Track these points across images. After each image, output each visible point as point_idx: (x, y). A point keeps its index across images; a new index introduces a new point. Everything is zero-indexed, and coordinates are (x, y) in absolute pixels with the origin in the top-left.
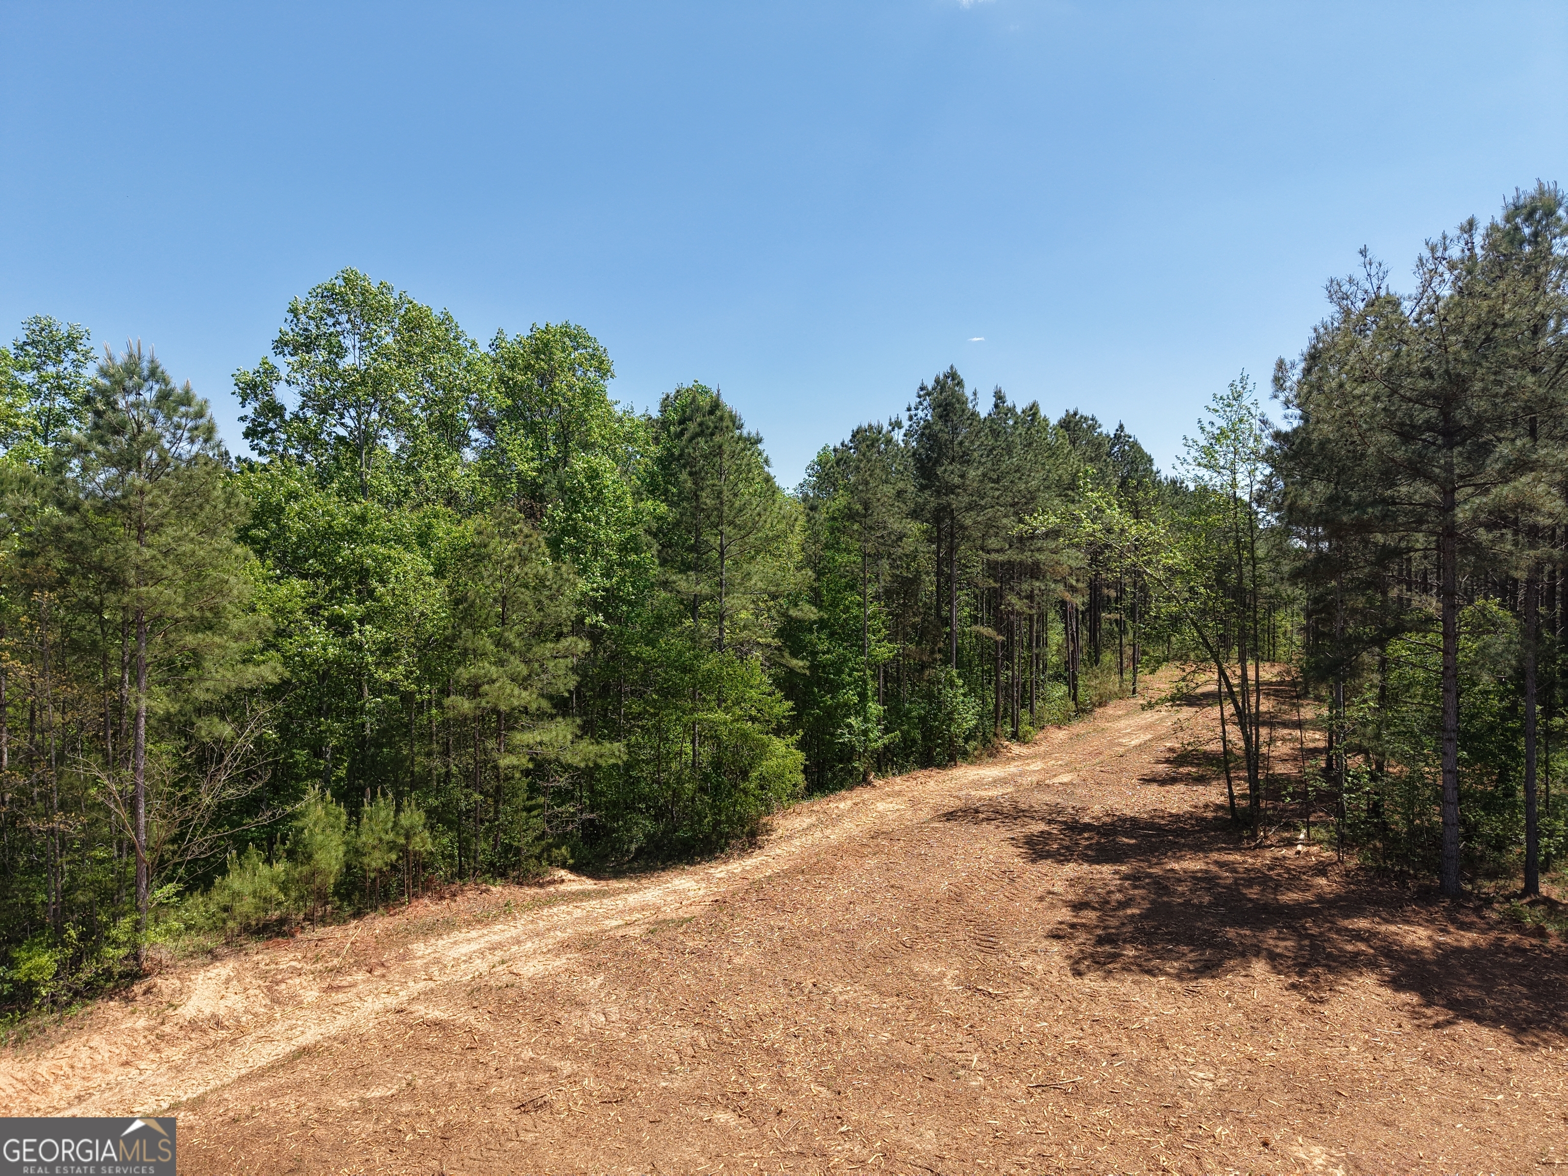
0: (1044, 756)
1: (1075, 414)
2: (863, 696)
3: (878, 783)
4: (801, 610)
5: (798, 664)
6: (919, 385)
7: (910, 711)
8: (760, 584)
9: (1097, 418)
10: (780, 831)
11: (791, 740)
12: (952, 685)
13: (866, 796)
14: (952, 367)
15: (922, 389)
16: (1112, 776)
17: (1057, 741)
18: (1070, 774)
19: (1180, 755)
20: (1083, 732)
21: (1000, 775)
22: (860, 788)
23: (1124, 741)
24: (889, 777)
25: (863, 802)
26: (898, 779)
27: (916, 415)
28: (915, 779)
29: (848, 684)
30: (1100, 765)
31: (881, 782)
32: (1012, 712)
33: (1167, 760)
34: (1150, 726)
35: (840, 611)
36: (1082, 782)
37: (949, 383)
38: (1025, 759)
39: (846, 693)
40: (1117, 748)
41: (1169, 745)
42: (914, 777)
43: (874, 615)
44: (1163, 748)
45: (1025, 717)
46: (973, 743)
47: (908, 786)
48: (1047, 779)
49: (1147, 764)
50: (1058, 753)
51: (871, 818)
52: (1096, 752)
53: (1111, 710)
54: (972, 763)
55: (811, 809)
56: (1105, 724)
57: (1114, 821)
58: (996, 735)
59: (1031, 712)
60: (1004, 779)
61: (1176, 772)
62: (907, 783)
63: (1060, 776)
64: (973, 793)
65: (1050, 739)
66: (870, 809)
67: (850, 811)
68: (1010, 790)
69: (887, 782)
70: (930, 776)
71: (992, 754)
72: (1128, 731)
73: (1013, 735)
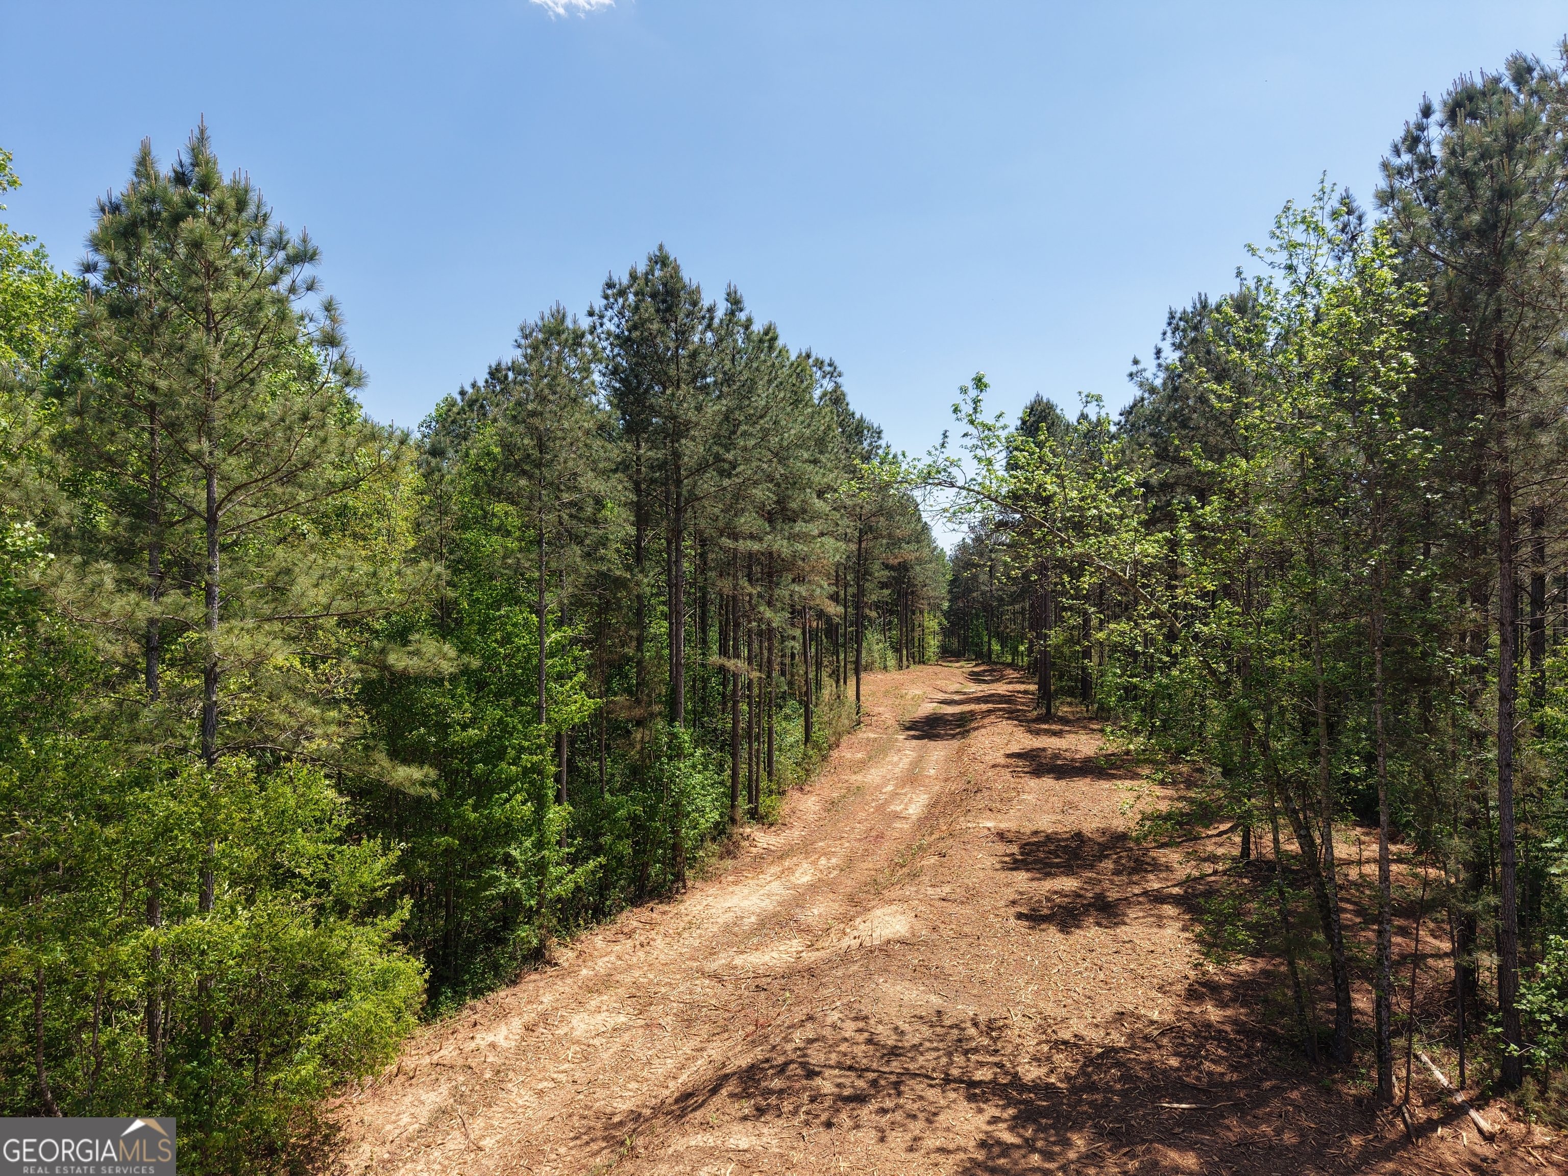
0: (805, 848)
1: (808, 356)
3: (565, 956)
4: (418, 652)
5: (408, 776)
6: (604, 279)
7: (615, 808)
9: (837, 363)
10: (365, 1147)
12: (677, 753)
14: (661, 248)
15: (610, 285)
16: (967, 910)
17: (811, 817)
18: (894, 908)
19: (1022, 847)
20: (835, 795)
21: (763, 905)
22: (535, 976)
23: (898, 809)
24: (583, 938)
25: (544, 1017)
26: (599, 941)
27: (602, 325)
28: (629, 936)
29: (511, 781)
30: (925, 879)
31: (571, 954)
32: (750, 780)
33: (1016, 861)
34: (912, 778)
35: (496, 641)
36: (935, 936)
37: (657, 273)
38: (781, 858)
39: (507, 800)
40: (898, 825)
41: (990, 824)
42: (626, 930)
43: (560, 649)
44: (986, 832)
45: (763, 785)
46: (708, 844)
47: (619, 958)
48: (858, 920)
49: (991, 873)
50: (821, 840)
51: (566, 1066)
52: (874, 833)
53: (847, 753)
54: (706, 876)
55: (435, 1058)
56: (854, 777)
57: (1083, 1071)
58: (733, 821)
59: (770, 774)
60: (775, 915)
61: (1056, 892)
62: (617, 948)
63: (878, 912)
64: (739, 961)
65: (798, 814)
66: (560, 1040)
67: (521, 1052)
68: (796, 944)
69: (581, 953)
70: (652, 924)
71: (729, 853)
72: (890, 788)
73: (754, 815)
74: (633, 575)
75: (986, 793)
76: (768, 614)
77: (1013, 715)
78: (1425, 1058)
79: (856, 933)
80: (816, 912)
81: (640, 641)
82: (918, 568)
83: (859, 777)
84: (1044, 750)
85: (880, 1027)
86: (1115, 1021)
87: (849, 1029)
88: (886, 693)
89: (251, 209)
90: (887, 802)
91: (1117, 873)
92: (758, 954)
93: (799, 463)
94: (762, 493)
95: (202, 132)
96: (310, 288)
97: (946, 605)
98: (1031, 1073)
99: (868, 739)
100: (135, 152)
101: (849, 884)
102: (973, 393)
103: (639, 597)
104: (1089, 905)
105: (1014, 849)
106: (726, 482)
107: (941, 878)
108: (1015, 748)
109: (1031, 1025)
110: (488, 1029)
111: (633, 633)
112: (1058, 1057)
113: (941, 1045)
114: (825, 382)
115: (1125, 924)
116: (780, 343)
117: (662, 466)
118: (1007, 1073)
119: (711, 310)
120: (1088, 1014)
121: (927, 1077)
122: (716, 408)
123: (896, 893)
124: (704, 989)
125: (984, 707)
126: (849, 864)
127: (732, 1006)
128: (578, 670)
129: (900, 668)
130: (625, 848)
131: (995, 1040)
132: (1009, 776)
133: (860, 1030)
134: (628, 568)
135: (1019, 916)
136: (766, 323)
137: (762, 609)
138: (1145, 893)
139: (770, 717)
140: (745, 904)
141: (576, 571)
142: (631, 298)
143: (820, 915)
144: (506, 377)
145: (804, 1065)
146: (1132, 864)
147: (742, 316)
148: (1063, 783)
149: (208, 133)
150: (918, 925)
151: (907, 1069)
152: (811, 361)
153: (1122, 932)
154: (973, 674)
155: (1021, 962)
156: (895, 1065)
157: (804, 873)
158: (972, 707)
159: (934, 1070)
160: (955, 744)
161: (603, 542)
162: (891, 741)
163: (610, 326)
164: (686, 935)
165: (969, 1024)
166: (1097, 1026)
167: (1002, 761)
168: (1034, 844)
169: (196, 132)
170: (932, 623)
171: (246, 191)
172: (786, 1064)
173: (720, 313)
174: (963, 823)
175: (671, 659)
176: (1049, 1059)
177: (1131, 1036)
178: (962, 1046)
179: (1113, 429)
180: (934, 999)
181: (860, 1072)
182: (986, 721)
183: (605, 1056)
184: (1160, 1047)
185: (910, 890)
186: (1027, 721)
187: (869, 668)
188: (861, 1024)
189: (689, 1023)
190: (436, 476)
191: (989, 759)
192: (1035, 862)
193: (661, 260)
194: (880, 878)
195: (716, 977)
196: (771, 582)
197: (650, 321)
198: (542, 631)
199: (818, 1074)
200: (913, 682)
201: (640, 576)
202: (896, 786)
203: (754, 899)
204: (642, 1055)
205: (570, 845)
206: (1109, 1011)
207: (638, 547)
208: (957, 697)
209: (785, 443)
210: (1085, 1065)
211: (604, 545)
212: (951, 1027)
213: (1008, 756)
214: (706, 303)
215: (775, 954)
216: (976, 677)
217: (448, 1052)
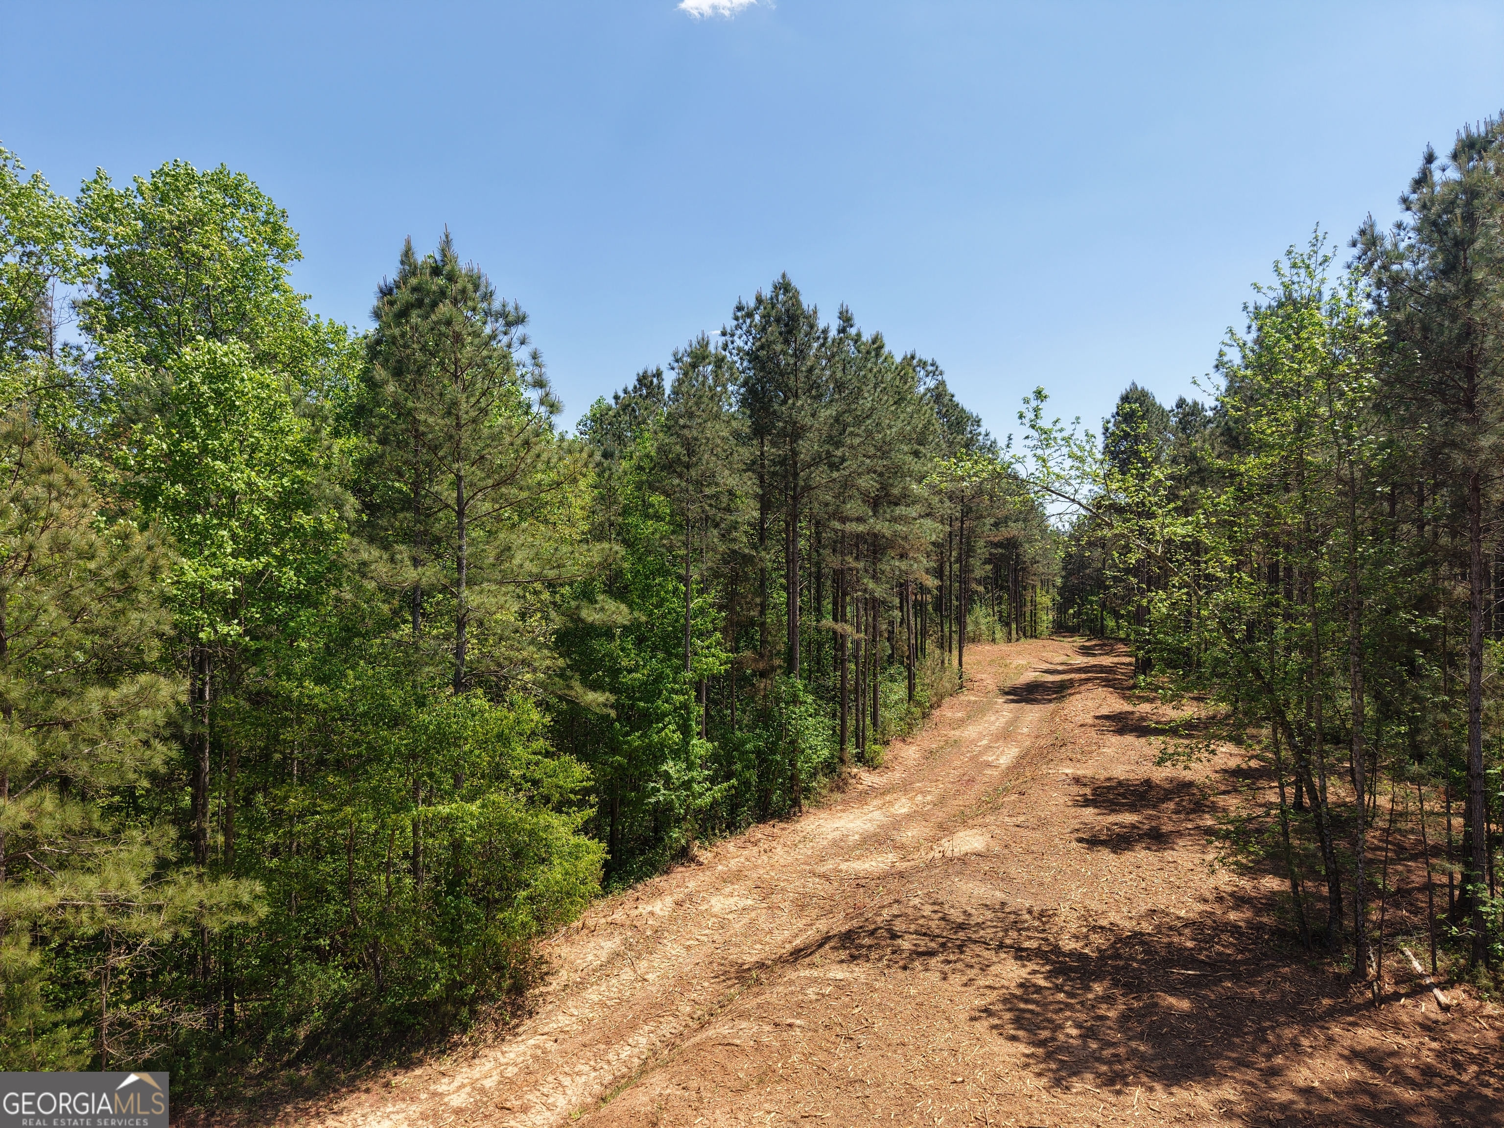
0: (905, 787)
1: (913, 357)
2: (685, 730)
3: (705, 856)
4: (602, 609)
5: (594, 698)
6: (735, 304)
7: (743, 743)
8: (528, 565)
9: (938, 363)
10: (563, 973)
11: (579, 817)
12: (795, 700)
13: (692, 885)
14: (784, 276)
15: (740, 308)
16: (1037, 835)
17: (911, 763)
18: (975, 831)
19: (1095, 789)
20: (933, 746)
21: (865, 827)
22: (681, 869)
23: (990, 759)
24: (718, 844)
25: (690, 897)
26: (731, 846)
27: (732, 342)
28: (755, 844)
29: (665, 715)
30: (1005, 811)
31: (709, 855)
32: (857, 728)
33: (1086, 800)
34: (1006, 735)
35: (652, 604)
36: (1006, 851)
37: (781, 297)
38: (883, 794)
39: (663, 729)
40: (988, 772)
41: (1068, 771)
42: (752, 840)
43: (702, 611)
44: (1064, 777)
45: (869, 733)
46: (820, 777)
47: (747, 860)
48: (944, 840)
49: (1062, 808)
50: (919, 781)
51: (707, 931)
52: (966, 778)
53: (948, 711)
54: (819, 805)
55: (609, 919)
56: (953, 732)
57: (1113, 946)
58: (842, 761)
59: (875, 724)
60: (875, 835)
61: (1116, 824)
62: (746, 853)
63: (961, 834)
64: (844, 866)
65: (900, 760)
66: (702, 912)
67: (672, 919)
68: (891, 857)
69: (717, 854)
70: (774, 837)
71: (838, 788)
72: (985, 742)
73: (860, 758)
74: (758, 552)
75: (1070, 746)
76: (871, 585)
77: (1109, 683)
78: (1408, 953)
79: (941, 849)
80: (910, 834)
81: (763, 608)
82: (1027, 546)
83: (957, 733)
84: (1132, 713)
85: (952, 911)
86: (1147, 916)
87: (927, 910)
88: (991, 663)
89: (482, 289)
90: (981, 753)
91: (1177, 812)
92: (859, 862)
93: (902, 455)
94: (867, 483)
95: (447, 236)
96: (523, 343)
97: (1059, 581)
98: (1068, 944)
99: (969, 702)
100: (401, 248)
101: (940, 815)
102: (1034, 403)
103: (762, 570)
104: (1145, 834)
105: (1088, 791)
106: (835, 475)
107: (1017, 810)
108: (1105, 711)
109: (1076, 914)
110: (647, 903)
111: (758, 600)
112: (1093, 937)
113: (999, 924)
114: (928, 380)
115: (1173, 849)
116: (885, 351)
117: (783, 462)
118: (1049, 944)
119: (825, 331)
120: (1125, 910)
121: (985, 943)
122: (828, 412)
123: (980, 820)
124: (814, 885)
125: (1083, 676)
126: (942, 801)
127: (837, 898)
128: (715, 630)
129: (1010, 641)
130: (752, 776)
131: (1044, 923)
132: (1093, 734)
133: (935, 912)
134: (754, 547)
135: (1080, 840)
136: (874, 333)
137: (865, 581)
138: (1198, 828)
139: (875, 675)
140: (851, 825)
141: (715, 550)
142: (757, 318)
143: (913, 837)
144: (652, 382)
145: (889, 931)
146: (1192, 806)
147: (853, 331)
148: (1143, 740)
149: (451, 237)
150: (992, 843)
151: (970, 938)
152: (915, 362)
153: (1169, 855)
154: (1083, 648)
155: (1076, 873)
156: (961, 935)
157: (903, 806)
158: (1072, 676)
159: (991, 939)
160: (1052, 706)
161: (734, 526)
162: (991, 704)
163: (739, 343)
164: (801, 846)
165: (1024, 912)
166: (1131, 918)
167: (1090, 721)
168: (1104, 788)
169: (444, 238)
170: (1045, 599)
171: (479, 278)
172: (876, 930)
173: (833, 333)
174: (1044, 769)
175: (789, 624)
176: (1086, 937)
177: (1158, 927)
178: (1017, 925)
179: (1210, 414)
180: (998, 894)
181: (933, 938)
182: (1083, 688)
183: (737, 926)
184: (1180, 935)
185: (990, 819)
186: (1122, 689)
187: (975, 639)
188: (936, 908)
189: (802, 907)
190: (606, 475)
191: (1080, 719)
192: (1104, 801)
193: (785, 286)
194: (967, 811)
195: (825, 877)
196: (875, 558)
197: (774, 342)
198: (687, 598)
199: (899, 937)
200: (1019, 653)
201: (763, 554)
202: (991, 741)
203: (858, 822)
204: (766, 927)
205: (708, 769)
206: (1143, 908)
207: (762, 528)
208: (1060, 668)
209: (888, 439)
210: (1115, 942)
211: (735, 528)
212: (1010, 913)
213: (1097, 717)
214: (821, 325)
215: (873, 863)
216: (1086, 651)
217: (619, 916)
